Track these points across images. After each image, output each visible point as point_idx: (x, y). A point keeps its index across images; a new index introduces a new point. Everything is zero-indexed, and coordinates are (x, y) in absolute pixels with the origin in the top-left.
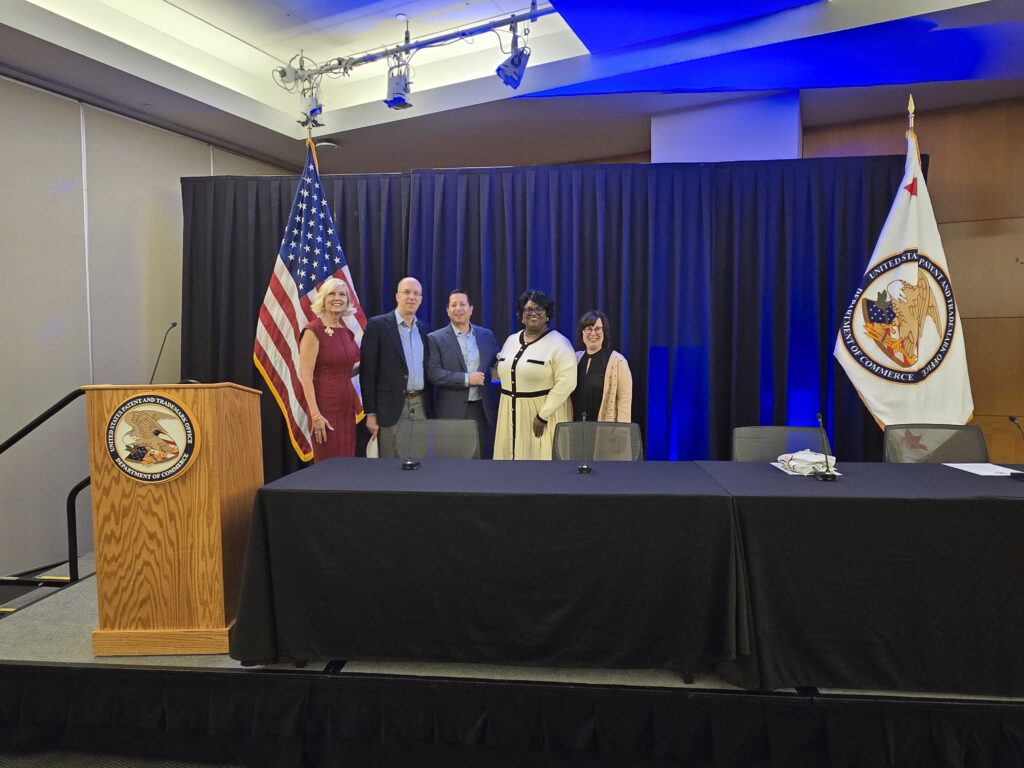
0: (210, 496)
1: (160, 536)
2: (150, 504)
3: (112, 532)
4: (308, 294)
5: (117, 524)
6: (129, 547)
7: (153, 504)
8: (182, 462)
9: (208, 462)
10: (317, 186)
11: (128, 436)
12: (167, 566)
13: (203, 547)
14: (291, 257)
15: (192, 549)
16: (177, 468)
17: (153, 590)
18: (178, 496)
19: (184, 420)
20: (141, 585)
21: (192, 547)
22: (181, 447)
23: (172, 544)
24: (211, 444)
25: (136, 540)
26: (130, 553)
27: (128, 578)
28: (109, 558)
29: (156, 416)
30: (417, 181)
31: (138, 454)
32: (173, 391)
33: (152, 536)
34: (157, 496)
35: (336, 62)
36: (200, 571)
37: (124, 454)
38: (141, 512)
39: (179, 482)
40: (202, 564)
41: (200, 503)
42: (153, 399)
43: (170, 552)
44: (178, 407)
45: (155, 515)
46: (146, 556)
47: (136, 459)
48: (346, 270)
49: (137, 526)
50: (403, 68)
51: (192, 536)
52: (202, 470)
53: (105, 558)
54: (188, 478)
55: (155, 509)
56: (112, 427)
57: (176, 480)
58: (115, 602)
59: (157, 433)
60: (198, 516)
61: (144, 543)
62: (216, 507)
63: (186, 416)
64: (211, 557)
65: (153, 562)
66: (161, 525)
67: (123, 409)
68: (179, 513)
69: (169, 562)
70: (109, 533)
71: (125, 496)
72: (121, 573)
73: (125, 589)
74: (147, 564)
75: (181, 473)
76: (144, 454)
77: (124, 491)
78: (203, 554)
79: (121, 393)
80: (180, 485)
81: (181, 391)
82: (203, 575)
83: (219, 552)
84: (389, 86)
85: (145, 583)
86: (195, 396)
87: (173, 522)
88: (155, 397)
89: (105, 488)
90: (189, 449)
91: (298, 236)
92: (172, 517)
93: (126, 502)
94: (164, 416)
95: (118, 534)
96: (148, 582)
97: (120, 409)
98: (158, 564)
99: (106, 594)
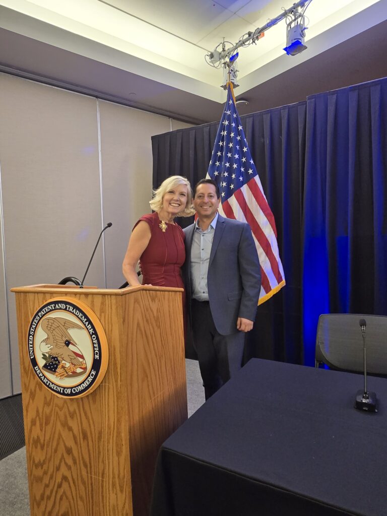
0: (119, 421)
1: (75, 452)
2: (66, 417)
3: (38, 437)
4: (228, 200)
5: (41, 430)
6: (51, 457)
7: (69, 418)
8: (90, 379)
9: (116, 381)
10: (235, 116)
11: (44, 344)
12: (82, 487)
13: (114, 477)
14: (216, 173)
15: (103, 477)
16: (85, 385)
17: (71, 508)
18: (89, 414)
19: (91, 331)
20: (61, 499)
21: (103, 474)
22: (89, 363)
23: (86, 466)
24: (118, 361)
25: (56, 451)
26: (52, 463)
27: (51, 487)
28: (36, 462)
29: (67, 324)
30: (313, 105)
31: (52, 364)
32: (83, 296)
33: (69, 451)
34: (72, 409)
35: (247, 36)
36: (111, 504)
37: (41, 362)
38: (59, 424)
39: (90, 398)
40: (113, 496)
41: (109, 428)
42: (63, 306)
43: (84, 473)
44: (86, 317)
45: (70, 429)
46: (64, 470)
47: (51, 369)
48: (257, 179)
49: (56, 436)
50: (299, 20)
51: (103, 462)
52: (111, 390)
53: (34, 461)
54: (98, 397)
55: (71, 423)
56: (31, 334)
57: (87, 396)
58: (42, 507)
59: (68, 343)
60: (108, 442)
61: (63, 456)
62: (125, 435)
63: (93, 327)
64: (122, 491)
65: (70, 479)
66: (76, 443)
67: (40, 314)
68: (91, 433)
69: (84, 483)
70: (36, 437)
71: (47, 403)
72: (46, 480)
73: (49, 498)
74: (65, 478)
75: (90, 390)
76: (57, 365)
77: (45, 398)
78: (114, 485)
79: (41, 296)
80: (91, 401)
81: (90, 297)
82: (114, 509)
83: (128, 489)
84: (287, 37)
85: (64, 498)
86: (103, 303)
87: (86, 441)
88: (66, 303)
89: (31, 393)
90: (96, 364)
91: (221, 157)
92: (85, 437)
93: (47, 410)
94: (75, 326)
95: (42, 441)
96: (67, 498)
97: (37, 314)
98: (74, 483)
99: (35, 497)
